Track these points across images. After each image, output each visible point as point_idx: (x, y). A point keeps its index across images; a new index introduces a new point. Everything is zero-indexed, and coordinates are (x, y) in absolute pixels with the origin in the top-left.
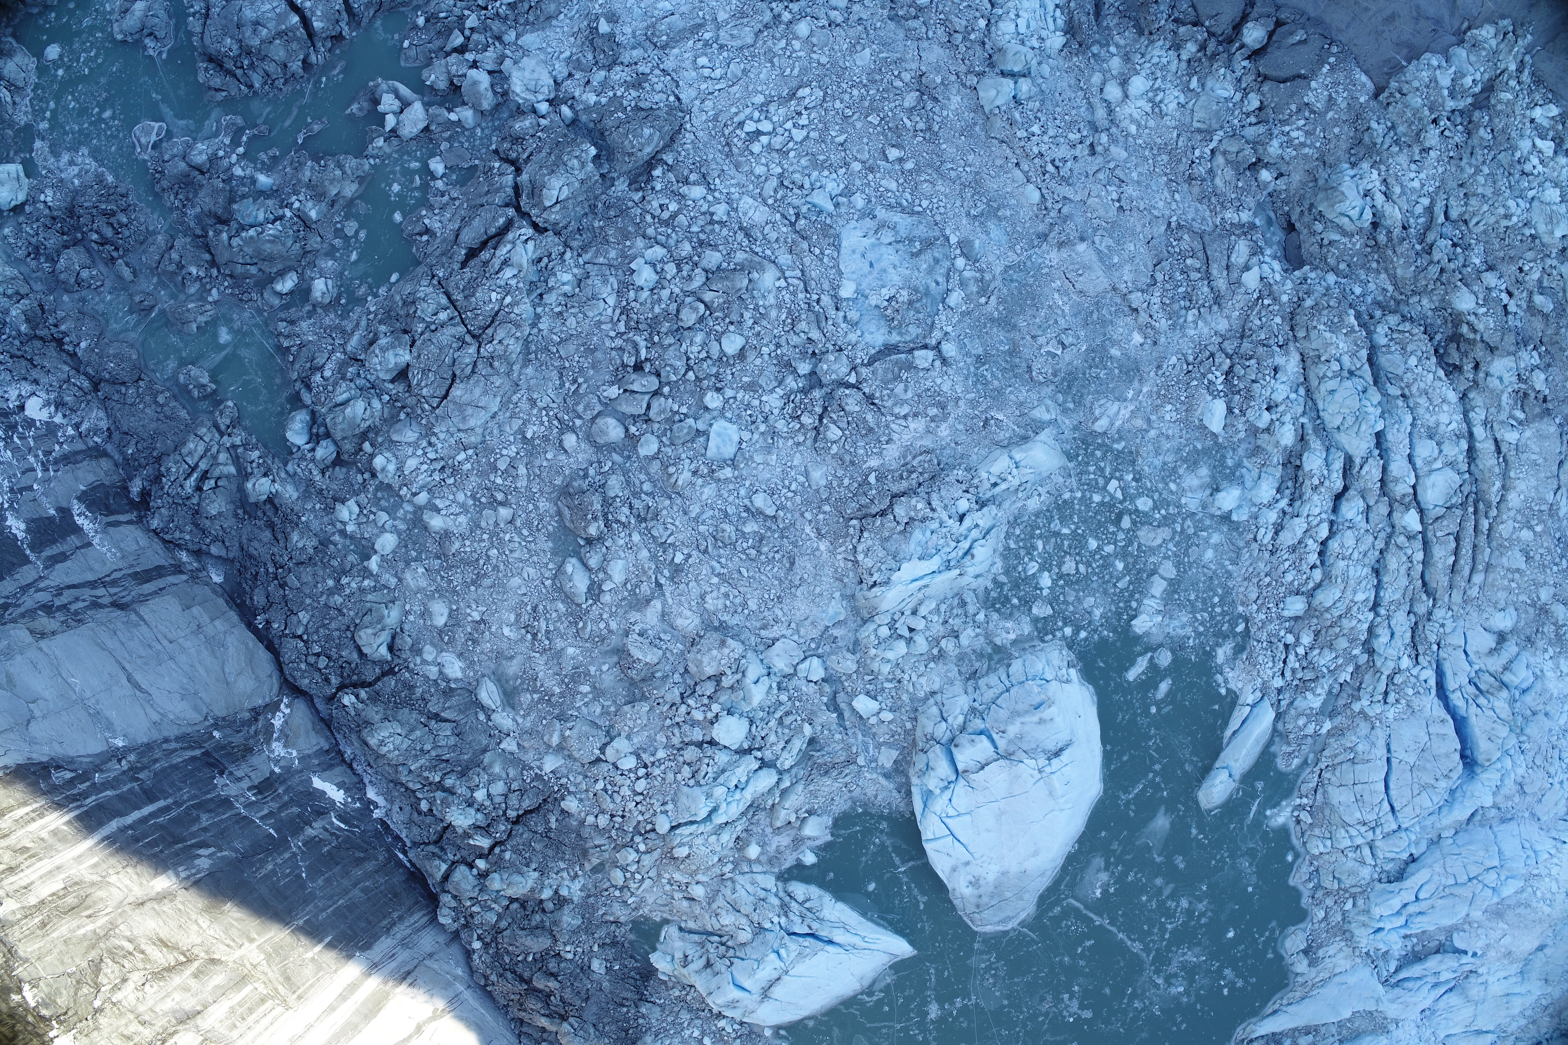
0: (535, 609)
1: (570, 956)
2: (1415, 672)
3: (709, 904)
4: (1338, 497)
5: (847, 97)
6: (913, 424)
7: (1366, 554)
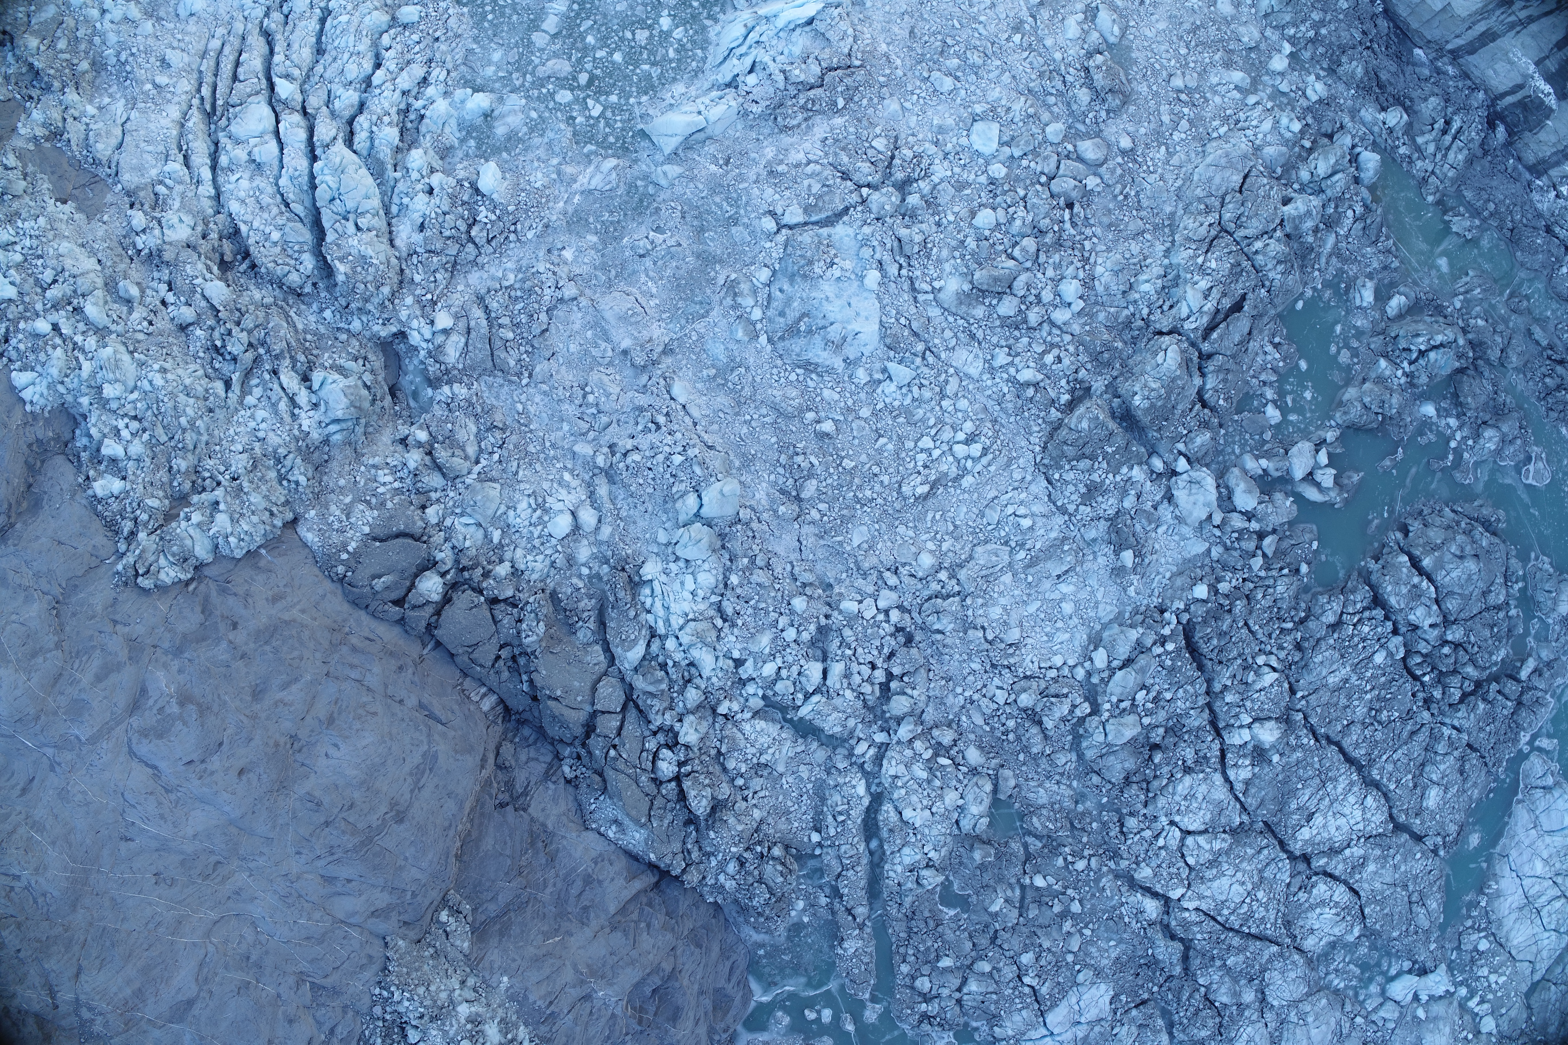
4: (360, 110)
5: (877, 487)
6: (801, 157)
7: (335, 59)
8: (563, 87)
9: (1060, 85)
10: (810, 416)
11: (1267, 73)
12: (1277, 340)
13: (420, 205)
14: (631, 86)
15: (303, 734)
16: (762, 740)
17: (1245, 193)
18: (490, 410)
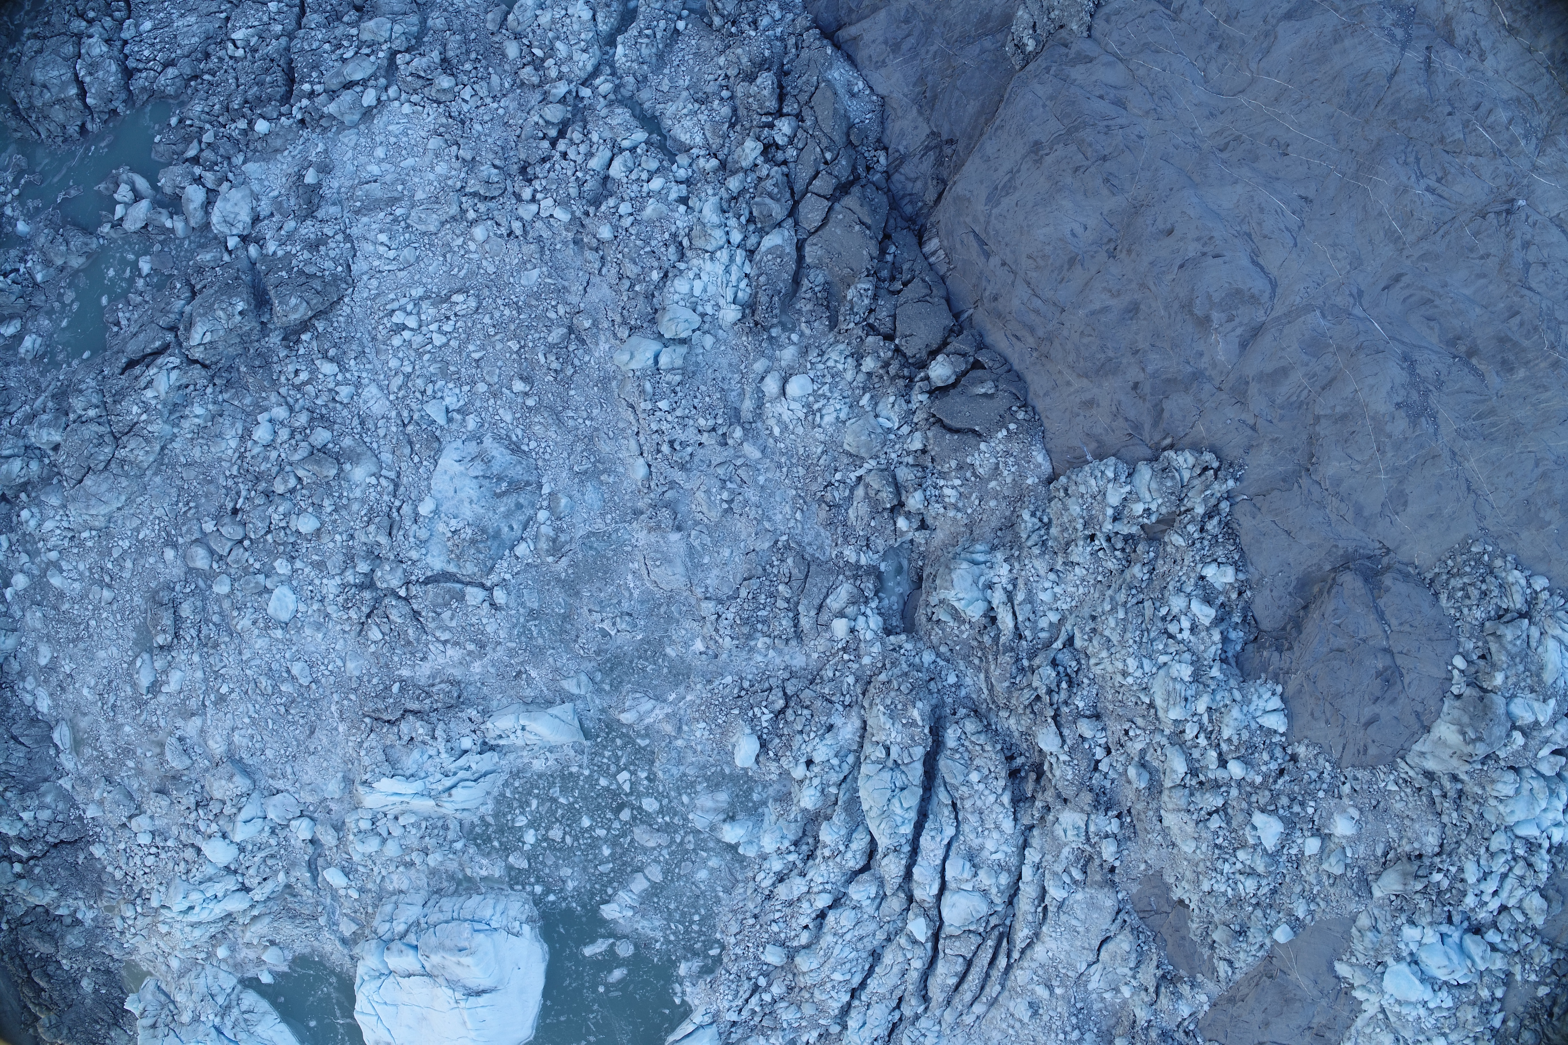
0: (110, 682)
1: (66, 968)
4: (855, 874)
5: (497, 315)
6: (450, 652)
7: (861, 939)
8: (648, 814)
9: (204, 630)
10: (530, 402)
11: (33, 576)
12: (115, 329)
13: (822, 752)
14: (583, 787)
15: (1102, 256)
16: (690, 124)
17: (86, 466)
18: (830, 524)
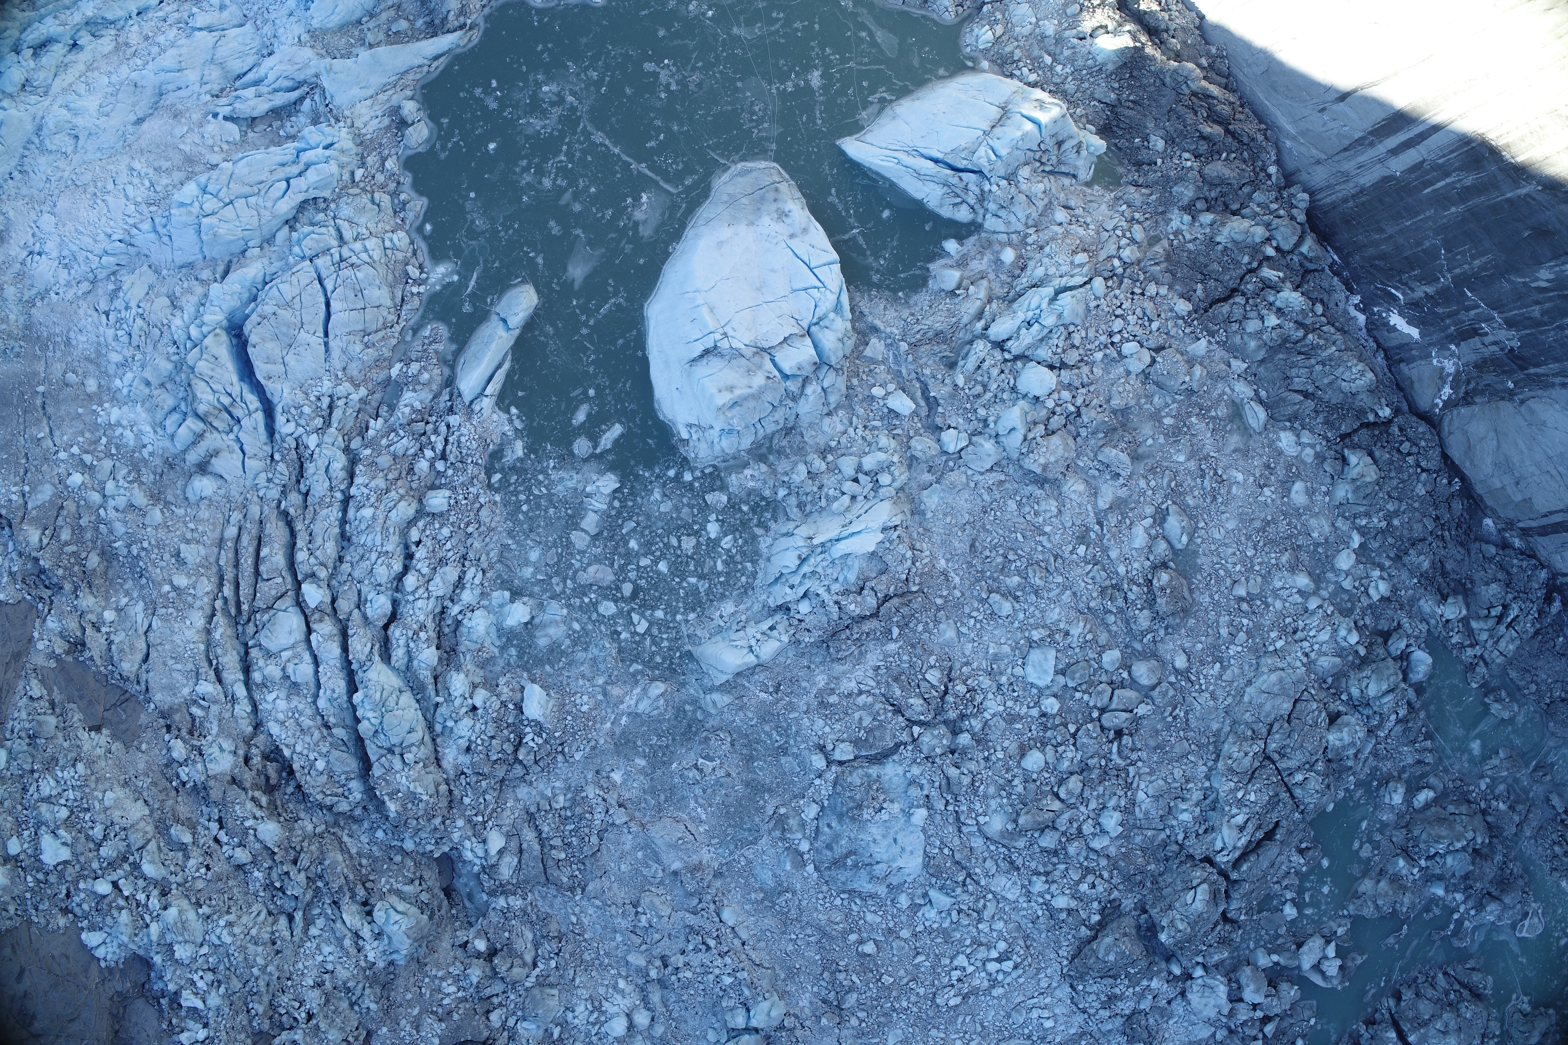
1: (1186, 155)
2: (301, 430)
3: (1051, 203)
5: (913, 999)
6: (852, 687)
7: (362, 557)
8: (606, 598)
9: (1120, 602)
10: (853, 937)
11: (1332, 569)
12: (1304, 845)
13: (465, 728)
14: (678, 601)
17: (1295, 722)
18: (545, 919)
